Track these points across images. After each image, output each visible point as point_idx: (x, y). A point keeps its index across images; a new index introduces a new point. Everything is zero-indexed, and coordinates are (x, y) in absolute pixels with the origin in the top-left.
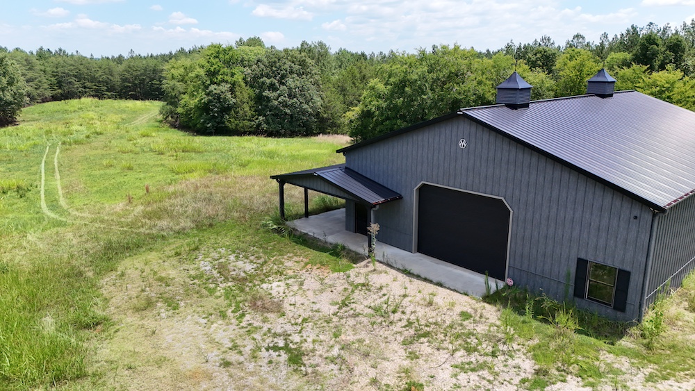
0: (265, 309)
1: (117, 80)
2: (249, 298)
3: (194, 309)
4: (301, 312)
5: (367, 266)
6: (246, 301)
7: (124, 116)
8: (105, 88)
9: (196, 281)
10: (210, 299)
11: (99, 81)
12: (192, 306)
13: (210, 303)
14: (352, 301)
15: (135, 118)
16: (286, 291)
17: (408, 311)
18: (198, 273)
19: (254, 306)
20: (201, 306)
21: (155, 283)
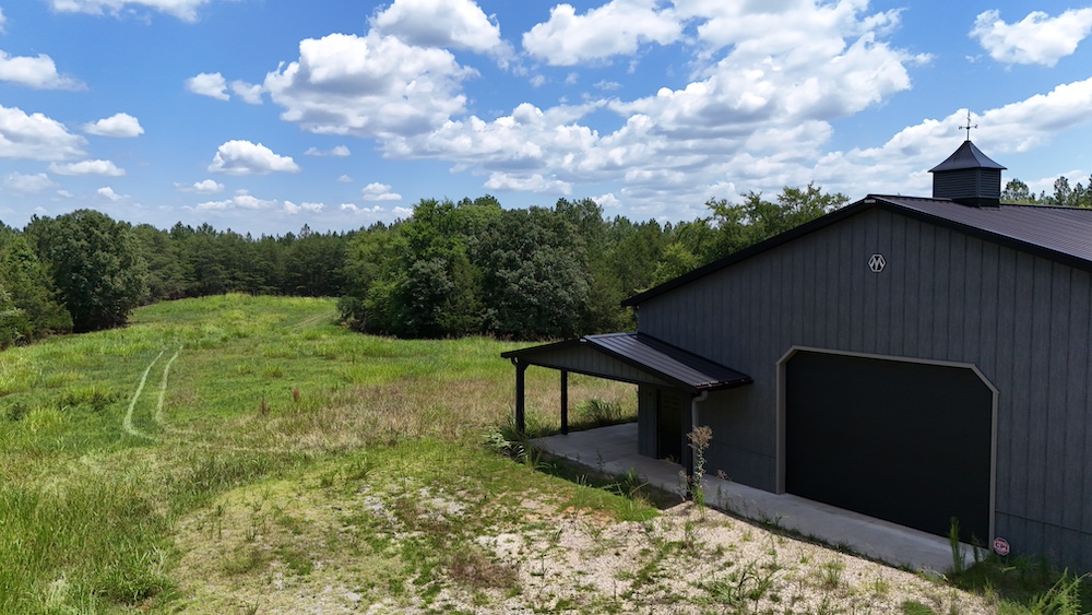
0: (481, 580)
1: (280, 269)
2: (450, 559)
3: (339, 575)
4: (554, 587)
5: (688, 514)
6: (444, 564)
7: (284, 316)
8: (263, 280)
9: (352, 527)
10: (375, 558)
11: (256, 270)
12: (336, 568)
13: (373, 565)
14: (662, 573)
15: (300, 319)
16: (525, 549)
17: (786, 595)
18: (358, 513)
19: (459, 573)
20: (355, 570)
21: (275, 529)
